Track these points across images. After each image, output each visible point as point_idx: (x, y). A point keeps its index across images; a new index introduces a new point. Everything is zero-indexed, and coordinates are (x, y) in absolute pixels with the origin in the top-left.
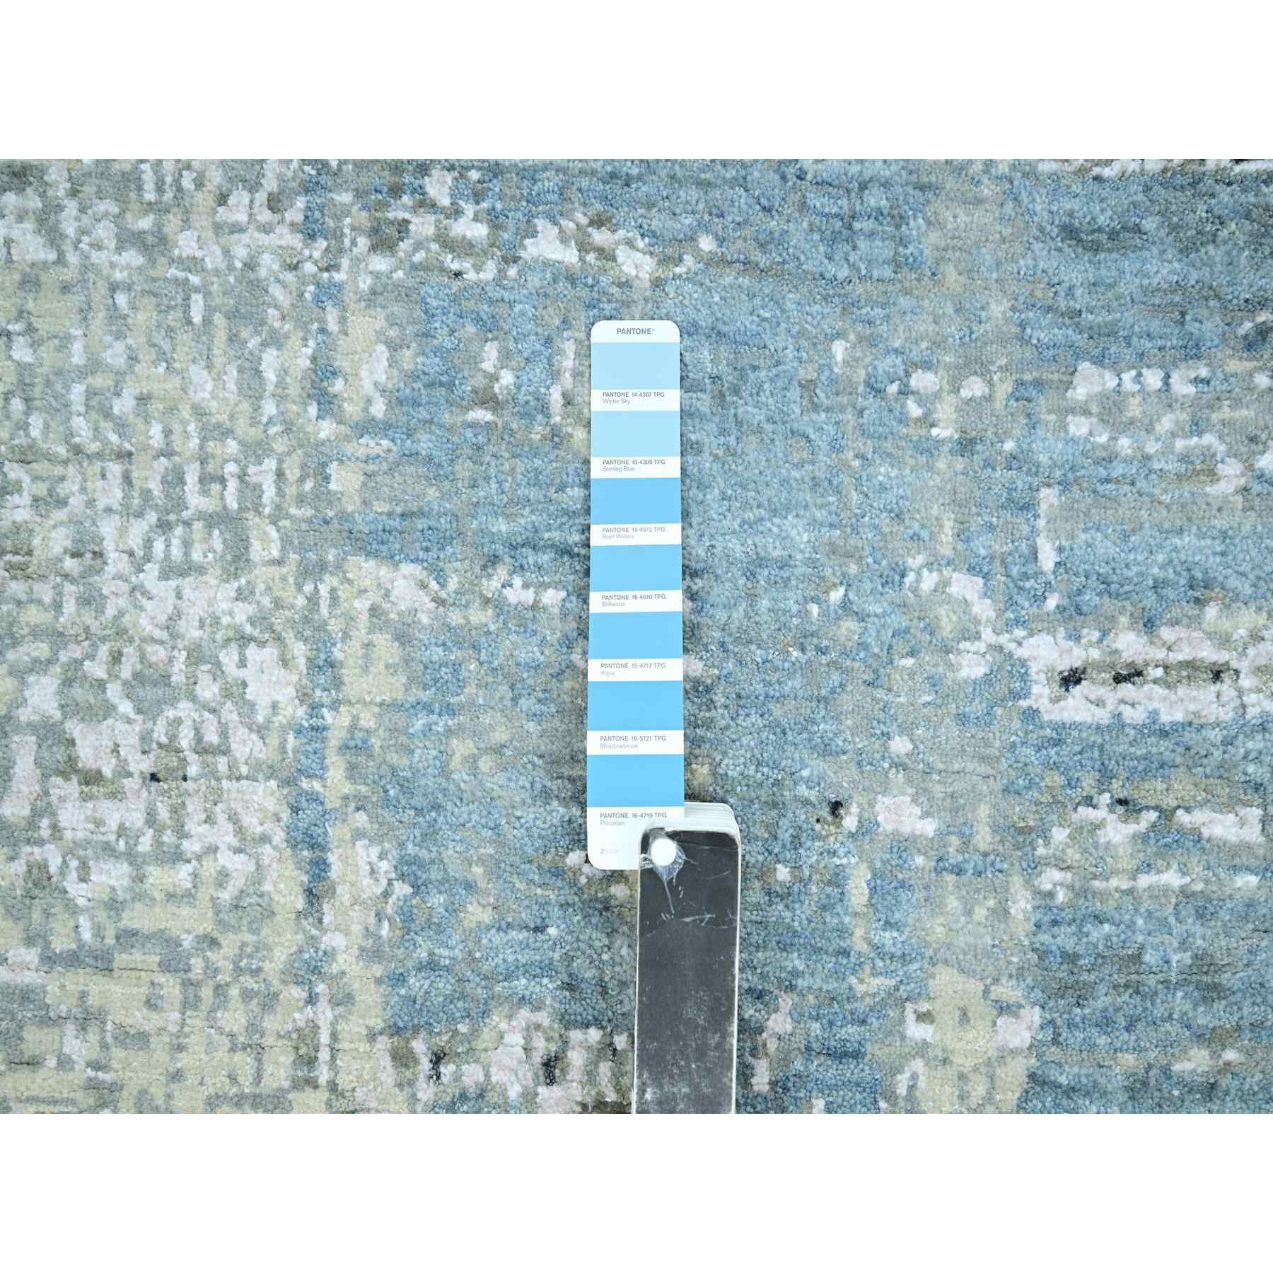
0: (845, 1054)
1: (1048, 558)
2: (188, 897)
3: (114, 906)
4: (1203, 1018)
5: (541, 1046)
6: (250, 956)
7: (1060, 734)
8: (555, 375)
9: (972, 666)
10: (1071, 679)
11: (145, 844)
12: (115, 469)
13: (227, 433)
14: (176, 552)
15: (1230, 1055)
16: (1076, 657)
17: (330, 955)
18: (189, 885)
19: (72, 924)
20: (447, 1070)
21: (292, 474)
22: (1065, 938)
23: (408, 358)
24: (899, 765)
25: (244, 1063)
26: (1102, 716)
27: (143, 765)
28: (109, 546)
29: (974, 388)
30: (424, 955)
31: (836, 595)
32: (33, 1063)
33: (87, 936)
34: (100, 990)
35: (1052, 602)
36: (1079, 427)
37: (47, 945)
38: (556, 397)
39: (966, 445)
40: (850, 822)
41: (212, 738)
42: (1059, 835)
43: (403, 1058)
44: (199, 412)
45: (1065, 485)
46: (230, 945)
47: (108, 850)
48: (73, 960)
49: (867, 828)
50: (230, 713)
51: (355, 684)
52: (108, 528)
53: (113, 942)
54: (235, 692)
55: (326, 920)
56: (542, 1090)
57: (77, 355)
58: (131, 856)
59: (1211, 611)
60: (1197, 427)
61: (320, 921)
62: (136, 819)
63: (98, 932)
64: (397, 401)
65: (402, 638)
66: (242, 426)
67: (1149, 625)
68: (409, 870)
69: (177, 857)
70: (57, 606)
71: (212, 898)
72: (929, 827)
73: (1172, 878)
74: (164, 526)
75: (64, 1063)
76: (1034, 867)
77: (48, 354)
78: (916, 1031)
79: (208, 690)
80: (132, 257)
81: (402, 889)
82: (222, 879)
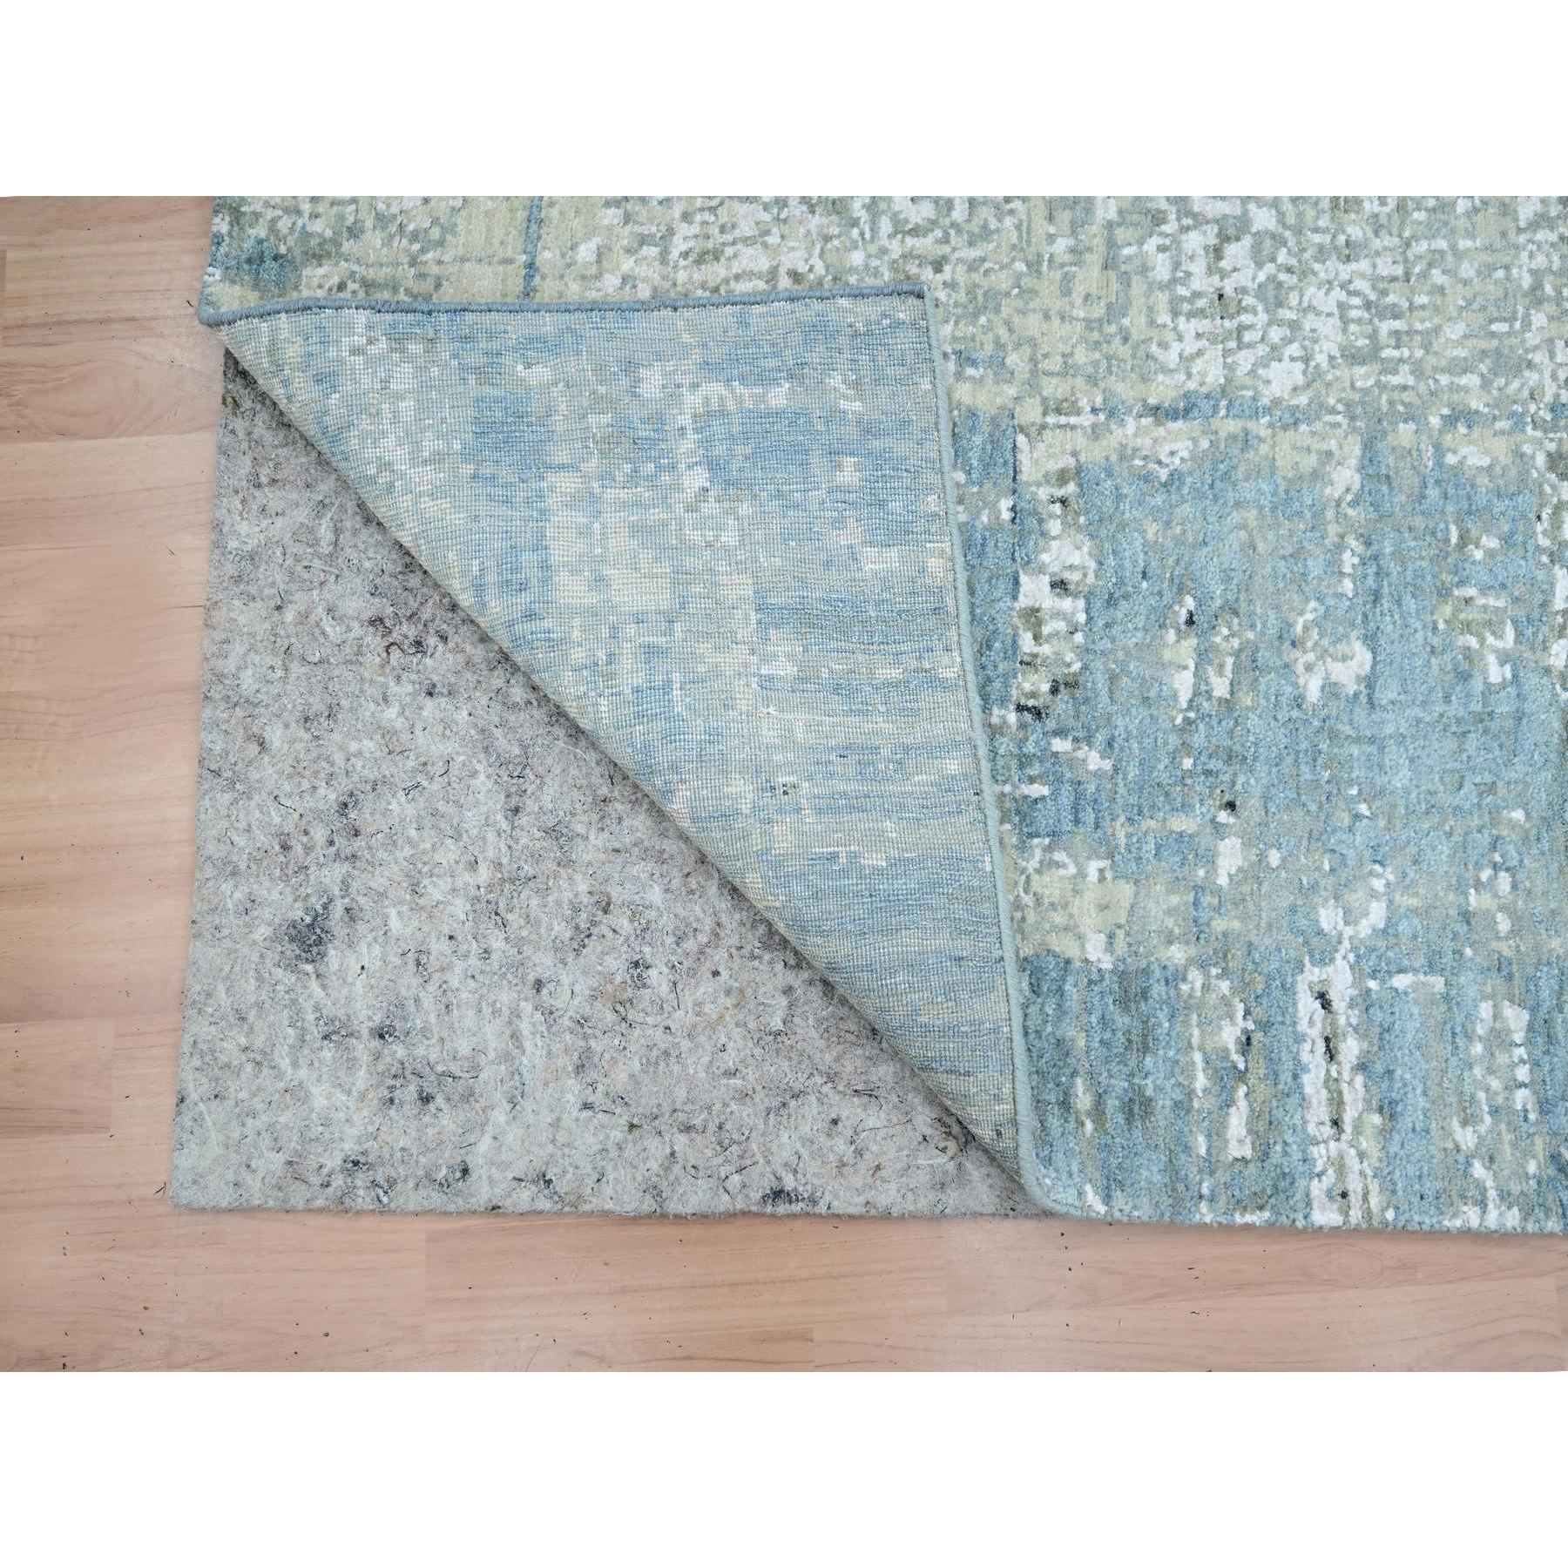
0: (1077, 812)
1: (1401, 981)
2: (1152, 323)
3: (1144, 269)
4: (1112, 1103)
5: (1073, 577)
6: (1119, 367)
7: (1289, 990)
8: (1485, 590)
9: (1328, 917)
10: (1324, 1000)
11: (1182, 291)
12: (1399, 271)
13: (1427, 347)
14: (1354, 314)
15: (1089, 1126)
16: (1339, 1005)
17: (1122, 423)
18: (1159, 322)
19: (1132, 241)
20: (1057, 508)
21: (1407, 396)
22: (1158, 990)
23: (1483, 481)
24: (1262, 857)
25: (1054, 364)
26: (1303, 1026)
27: (1228, 291)
28: (1354, 266)
29: (1504, 924)
30: (1125, 491)
31: (1363, 809)
32: (1051, 218)
33: (1126, 251)
34: (1094, 259)
35: (1373, 985)
36: (1485, 1010)
37: (1119, 225)
38: (1471, 592)
39: (1466, 916)
40: (1223, 817)
41: (1248, 337)
42: (1224, 986)
43: (1062, 478)
44: (1437, 330)
45: (1446, 998)
47: (1176, 266)
49: (1218, 829)
50: (1262, 350)
51: (1286, 439)
52: (1363, 265)
53: (1123, 270)
54: (1275, 353)
55: (1143, 420)
56: (1047, 579)
57: (1464, 244)
58: (1174, 281)
59: (1376, 1119)
60: (1495, 1111)
61: (1141, 416)
62: (1196, 284)
63: (1129, 259)
64: (1457, 470)
65: (1316, 475)
66: (1432, 360)
67: (1362, 1067)
68: (1175, 478)
69: (1175, 314)
70: (1316, 230)
71: (1151, 338)
72: (1223, 881)
73: (1201, 1081)
74: (1368, 305)
75: (1051, 238)
76: (1203, 966)
77: (1462, 223)
78: (1093, 867)
79: (1276, 334)
80: (1527, 282)
81: (1163, 474)
82: (1163, 345)
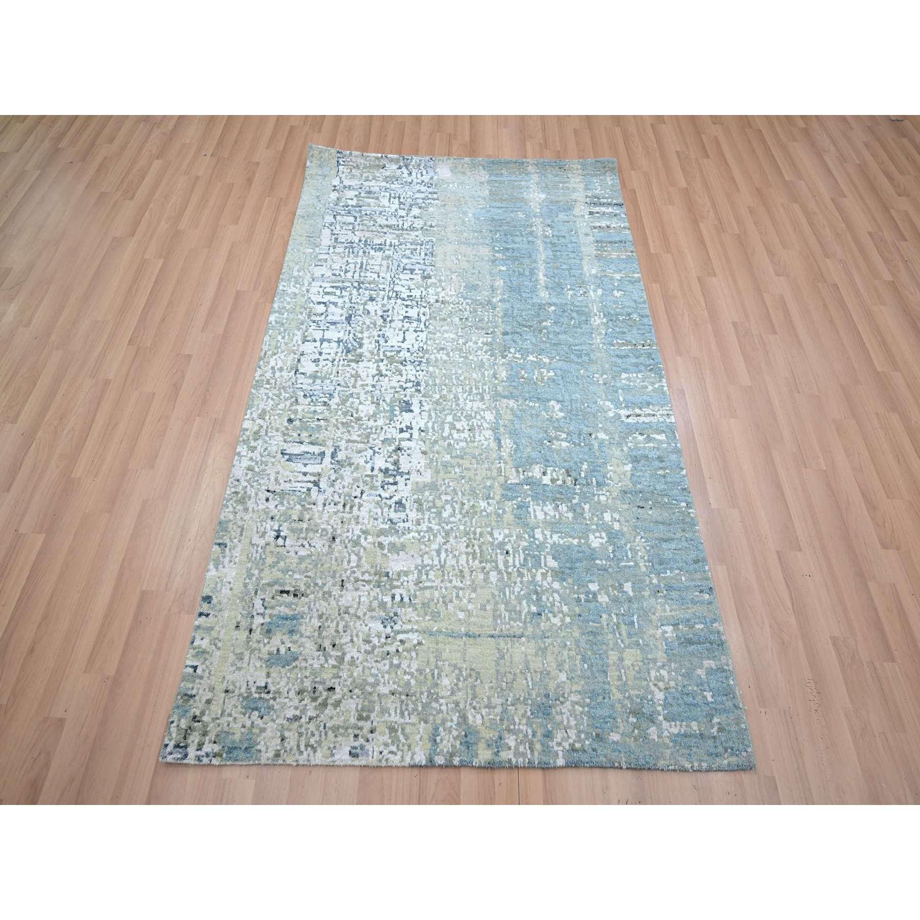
0: (598, 471)
1: (621, 399)
2: (477, 447)
3: (463, 449)
5: (542, 470)
6: (488, 456)
8: (534, 375)
10: (629, 416)
11: (469, 439)
12: (461, 387)
13: (479, 382)
14: (472, 398)
16: (629, 413)
17: (503, 456)
20: (525, 473)
21: (491, 387)
22: (634, 453)
23: (509, 373)
24: (600, 428)
25: (489, 473)
26: (635, 421)
27: (468, 428)
28: (460, 397)
29: (605, 376)
30: (520, 456)
31: (586, 405)
32: (450, 473)
33: (459, 453)
34: (461, 461)
35: (623, 405)
36: (623, 382)
38: (535, 377)
39: (605, 384)
40: (593, 436)
41: (479, 424)
42: (630, 438)
43: (518, 472)
44: (474, 379)
45: (622, 389)
46: (484, 455)
47: (462, 441)
48: (457, 457)
49: (596, 438)
50: (482, 421)
51: (504, 417)
52: (460, 395)
53: (463, 454)
54: (483, 418)
56: (543, 477)
57: (454, 372)
58: (466, 441)
61: (501, 451)
62: (467, 436)
63: (461, 453)
64: (508, 378)
65: (512, 410)
66: (482, 381)
68: (515, 443)
69: (474, 442)
70: (452, 406)
71: (481, 448)
72: (607, 437)
74: (469, 395)
75: (455, 473)
77: (448, 372)
79: (478, 417)
80: (462, 359)
81: (515, 446)
82: (483, 445)
